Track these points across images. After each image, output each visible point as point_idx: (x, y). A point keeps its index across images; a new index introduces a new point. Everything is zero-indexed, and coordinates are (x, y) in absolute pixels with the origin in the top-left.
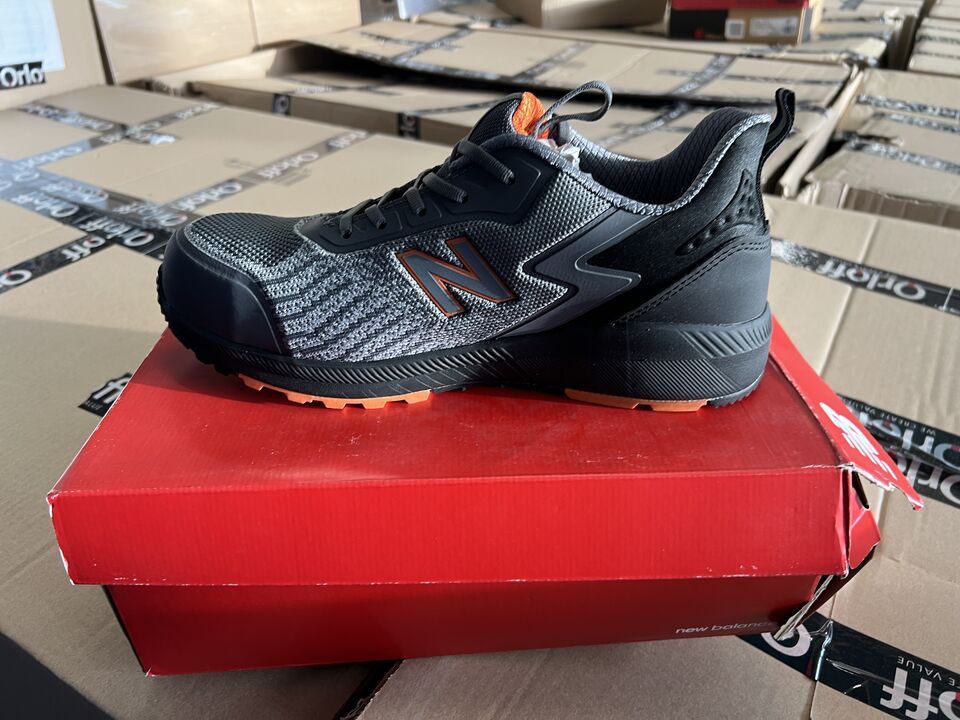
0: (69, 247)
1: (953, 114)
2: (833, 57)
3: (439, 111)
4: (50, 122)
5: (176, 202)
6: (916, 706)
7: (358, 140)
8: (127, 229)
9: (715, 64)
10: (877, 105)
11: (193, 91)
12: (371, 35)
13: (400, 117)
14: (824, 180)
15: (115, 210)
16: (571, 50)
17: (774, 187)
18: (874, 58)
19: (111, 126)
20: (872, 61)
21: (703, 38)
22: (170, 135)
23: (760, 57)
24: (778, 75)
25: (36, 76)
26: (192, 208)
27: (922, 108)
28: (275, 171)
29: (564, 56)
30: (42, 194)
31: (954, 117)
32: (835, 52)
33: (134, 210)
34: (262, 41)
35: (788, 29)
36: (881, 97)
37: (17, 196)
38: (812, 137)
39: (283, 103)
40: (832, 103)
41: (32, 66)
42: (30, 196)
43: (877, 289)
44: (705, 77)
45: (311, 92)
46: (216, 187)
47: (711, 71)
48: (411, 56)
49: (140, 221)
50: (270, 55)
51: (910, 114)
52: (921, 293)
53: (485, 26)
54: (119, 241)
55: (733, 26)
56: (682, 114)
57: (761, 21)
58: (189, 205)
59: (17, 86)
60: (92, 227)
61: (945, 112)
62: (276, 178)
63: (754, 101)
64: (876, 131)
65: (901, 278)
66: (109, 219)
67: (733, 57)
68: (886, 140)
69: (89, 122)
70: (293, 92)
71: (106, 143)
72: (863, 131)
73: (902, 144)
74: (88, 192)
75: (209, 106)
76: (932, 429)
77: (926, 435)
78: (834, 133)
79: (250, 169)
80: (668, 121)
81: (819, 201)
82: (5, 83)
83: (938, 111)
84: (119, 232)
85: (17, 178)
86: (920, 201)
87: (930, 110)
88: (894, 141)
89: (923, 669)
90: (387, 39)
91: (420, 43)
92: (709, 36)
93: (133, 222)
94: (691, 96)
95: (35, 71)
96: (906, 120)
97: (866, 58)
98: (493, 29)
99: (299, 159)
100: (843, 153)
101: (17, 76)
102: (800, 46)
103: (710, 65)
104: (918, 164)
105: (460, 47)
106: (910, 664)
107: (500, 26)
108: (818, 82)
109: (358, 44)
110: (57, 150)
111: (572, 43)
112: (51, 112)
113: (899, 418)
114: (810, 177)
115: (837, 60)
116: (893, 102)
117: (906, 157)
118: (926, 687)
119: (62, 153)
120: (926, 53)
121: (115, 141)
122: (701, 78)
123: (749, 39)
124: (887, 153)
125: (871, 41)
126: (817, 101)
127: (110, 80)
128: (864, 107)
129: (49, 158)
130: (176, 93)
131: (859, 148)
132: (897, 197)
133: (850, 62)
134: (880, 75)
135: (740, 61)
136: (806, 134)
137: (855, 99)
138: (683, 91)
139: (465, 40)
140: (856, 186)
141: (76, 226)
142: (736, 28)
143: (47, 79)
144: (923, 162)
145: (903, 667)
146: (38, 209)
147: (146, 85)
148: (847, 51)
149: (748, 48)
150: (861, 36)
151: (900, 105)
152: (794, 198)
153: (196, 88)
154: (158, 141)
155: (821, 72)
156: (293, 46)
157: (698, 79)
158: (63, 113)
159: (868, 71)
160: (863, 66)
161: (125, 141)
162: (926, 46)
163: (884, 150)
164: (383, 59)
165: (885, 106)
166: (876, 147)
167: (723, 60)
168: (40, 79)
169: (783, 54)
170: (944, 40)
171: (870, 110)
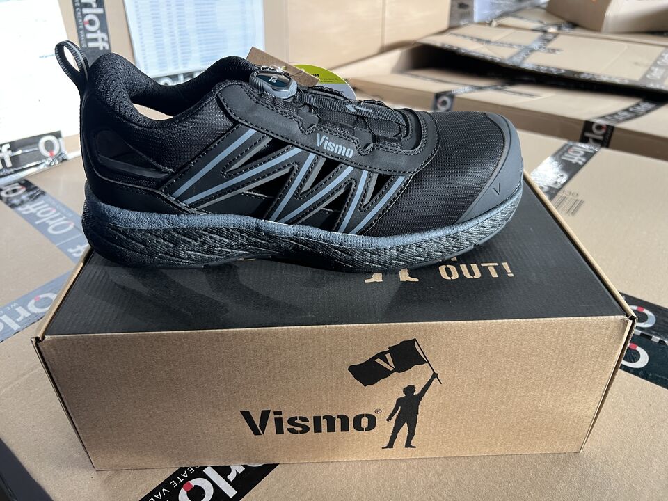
12: (472, 38)
13: (588, 125)
39: (444, 103)
48: (522, 59)
50: (396, 55)
53: (556, 30)
90: (488, 42)
91: (520, 46)
98: (560, 32)
107: (567, 30)
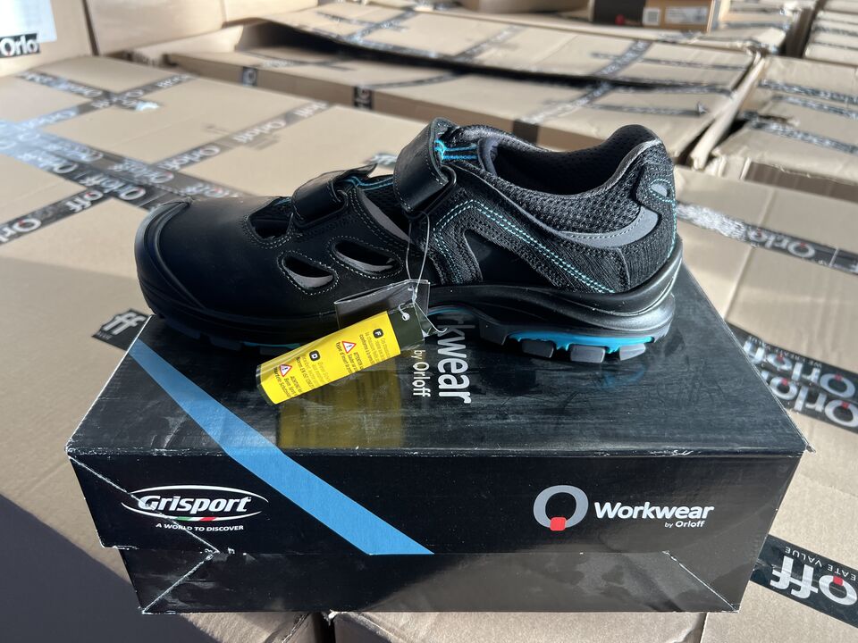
0: (72, 199)
1: (842, 98)
2: (739, 44)
3: (390, 85)
4: (44, 88)
5: (163, 162)
6: (800, 587)
7: (320, 110)
8: (121, 185)
9: (634, 48)
10: (776, 88)
11: (168, 62)
12: (327, 15)
13: (356, 90)
14: (728, 154)
15: (110, 168)
16: (506, 33)
17: (685, 159)
18: (775, 46)
19: (100, 93)
20: (772, 49)
21: (622, 24)
22: (154, 102)
23: (674, 43)
24: (689, 59)
25: (32, 46)
26: (177, 167)
27: (815, 92)
28: (248, 136)
29: (499, 38)
30: (43, 153)
31: (843, 101)
32: (740, 39)
33: (127, 168)
34: (230, 18)
35: (699, 18)
36: (779, 81)
37: (22, 154)
38: (720, 116)
39: (251, 76)
40: (737, 86)
41: (28, 37)
42: (33, 155)
43: (774, 248)
44: (625, 60)
45: (276, 66)
46: (197, 149)
47: (631, 55)
48: (363, 35)
49: (132, 179)
50: (237, 32)
51: (804, 97)
52: (811, 252)
53: (429, 9)
54: (114, 194)
55: (650, 14)
56: (605, 93)
57: (675, 10)
58: (175, 165)
59: (15, 55)
60: (90, 183)
61: (835, 97)
62: (249, 143)
63: (668, 83)
64: (775, 112)
65: (794, 239)
66: (105, 175)
67: (650, 42)
68: (783, 120)
69: (80, 89)
70: (259, 66)
71: (97, 109)
72: (763, 111)
73: (797, 124)
74: (84, 151)
75: (186, 76)
76: (819, 362)
77: (813, 367)
78: (738, 113)
79: (226, 134)
80: (592, 99)
81: (724, 173)
82: (5, 52)
83: (829, 96)
84: (115, 186)
85: (21, 137)
86: (811, 174)
87: (822, 95)
88: (790, 122)
89: (807, 557)
90: (341, 19)
92: (628, 22)
93: (126, 178)
94: (612, 78)
95: (30, 42)
96: (800, 102)
97: (767, 46)
98: (436, 11)
99: (269, 126)
100: (745, 131)
101: (15, 46)
102: (709, 34)
103: (630, 49)
104: (810, 142)
105: (407, 28)
106: (796, 553)
107: (441, 8)
108: (724, 67)
109: (314, 23)
110: (54, 114)
111: (508, 26)
112: (46, 80)
113: (791, 353)
114: (717, 152)
115: (742, 47)
116: (790, 86)
117: (800, 136)
118: (808, 571)
119: (58, 116)
120: (820, 43)
121: (104, 107)
122: (620, 61)
123: (664, 26)
124: (784, 132)
125: (772, 31)
126: (724, 84)
127: (95, 51)
128: (764, 90)
129: (48, 121)
130: (154, 64)
131: (759, 127)
132: (791, 171)
133: (753, 50)
134: (779, 62)
135: (657, 46)
136: (715, 114)
137: (756, 83)
138: (605, 72)
139: (411, 22)
140: (756, 161)
141: (77, 181)
142: (652, 16)
143: (41, 49)
144: (815, 140)
145: (790, 556)
146: (42, 165)
147: (127, 56)
148: (751, 40)
149: (663, 34)
150: (763, 26)
151: (796, 89)
152: (702, 170)
153: (172, 60)
154: (142, 107)
155: (727, 58)
156: (257, 23)
157: (619, 61)
158: (56, 80)
159: (769, 58)
160: (765, 53)
161: (113, 107)
162: (822, 37)
163: (781, 129)
164: (338, 36)
165: (783, 90)
166: (774, 126)
167: (641, 45)
168: (35, 49)
169: (695, 41)
170: (837, 31)
171: (770, 93)
